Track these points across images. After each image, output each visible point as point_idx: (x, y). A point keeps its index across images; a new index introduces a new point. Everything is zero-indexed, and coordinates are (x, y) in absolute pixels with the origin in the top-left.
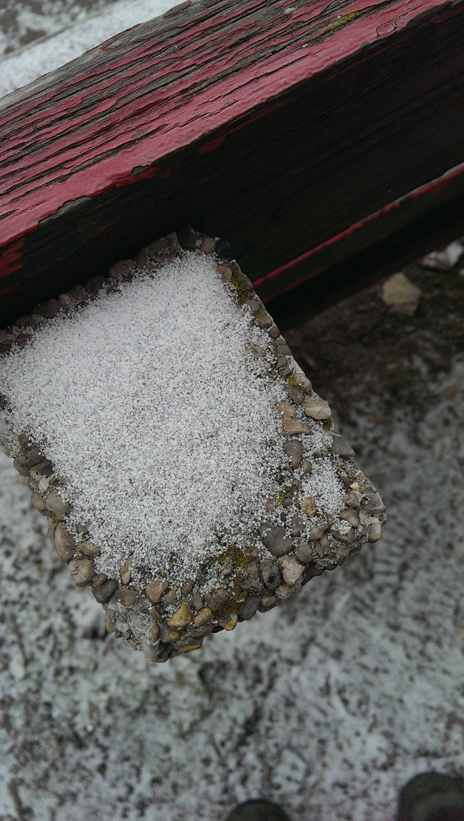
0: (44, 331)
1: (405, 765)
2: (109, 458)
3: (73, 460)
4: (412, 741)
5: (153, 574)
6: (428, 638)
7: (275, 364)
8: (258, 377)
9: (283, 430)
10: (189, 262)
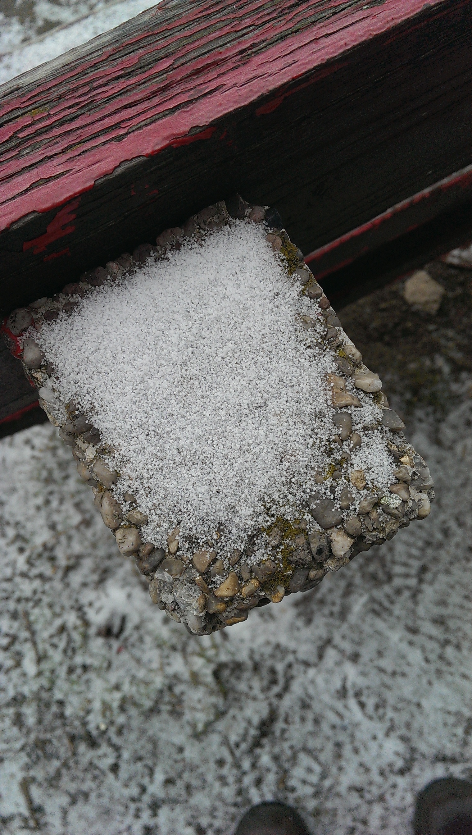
0: (92, 298)
1: (422, 769)
2: (156, 427)
3: (121, 428)
4: (430, 746)
5: (201, 544)
6: (447, 642)
7: (325, 335)
8: (307, 347)
9: (333, 402)
10: (238, 230)
